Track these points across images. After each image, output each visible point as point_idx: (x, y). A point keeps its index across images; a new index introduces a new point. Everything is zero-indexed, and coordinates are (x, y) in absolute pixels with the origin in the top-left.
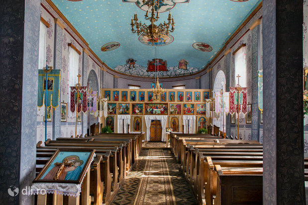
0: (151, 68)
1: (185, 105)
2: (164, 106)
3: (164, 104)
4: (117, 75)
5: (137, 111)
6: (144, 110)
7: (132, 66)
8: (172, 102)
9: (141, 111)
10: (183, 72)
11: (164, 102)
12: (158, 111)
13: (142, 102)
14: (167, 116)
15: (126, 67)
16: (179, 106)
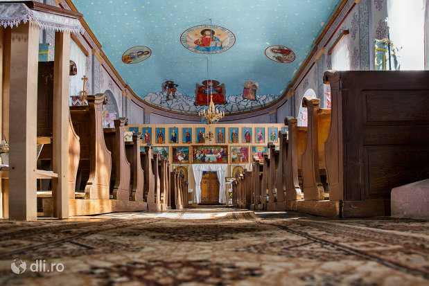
0: (201, 99)
1: (254, 148)
2: (222, 149)
3: (222, 146)
4: (148, 108)
5: (180, 158)
6: (191, 157)
7: (171, 94)
8: (234, 144)
9: (186, 158)
10: (250, 105)
11: (221, 144)
12: (213, 157)
13: (187, 145)
14: (226, 165)
15: (162, 96)
16: (245, 150)
